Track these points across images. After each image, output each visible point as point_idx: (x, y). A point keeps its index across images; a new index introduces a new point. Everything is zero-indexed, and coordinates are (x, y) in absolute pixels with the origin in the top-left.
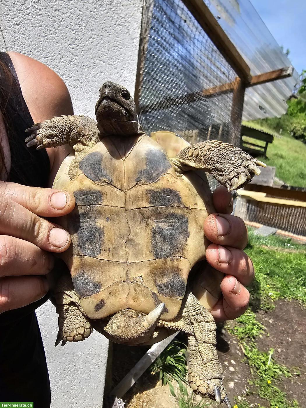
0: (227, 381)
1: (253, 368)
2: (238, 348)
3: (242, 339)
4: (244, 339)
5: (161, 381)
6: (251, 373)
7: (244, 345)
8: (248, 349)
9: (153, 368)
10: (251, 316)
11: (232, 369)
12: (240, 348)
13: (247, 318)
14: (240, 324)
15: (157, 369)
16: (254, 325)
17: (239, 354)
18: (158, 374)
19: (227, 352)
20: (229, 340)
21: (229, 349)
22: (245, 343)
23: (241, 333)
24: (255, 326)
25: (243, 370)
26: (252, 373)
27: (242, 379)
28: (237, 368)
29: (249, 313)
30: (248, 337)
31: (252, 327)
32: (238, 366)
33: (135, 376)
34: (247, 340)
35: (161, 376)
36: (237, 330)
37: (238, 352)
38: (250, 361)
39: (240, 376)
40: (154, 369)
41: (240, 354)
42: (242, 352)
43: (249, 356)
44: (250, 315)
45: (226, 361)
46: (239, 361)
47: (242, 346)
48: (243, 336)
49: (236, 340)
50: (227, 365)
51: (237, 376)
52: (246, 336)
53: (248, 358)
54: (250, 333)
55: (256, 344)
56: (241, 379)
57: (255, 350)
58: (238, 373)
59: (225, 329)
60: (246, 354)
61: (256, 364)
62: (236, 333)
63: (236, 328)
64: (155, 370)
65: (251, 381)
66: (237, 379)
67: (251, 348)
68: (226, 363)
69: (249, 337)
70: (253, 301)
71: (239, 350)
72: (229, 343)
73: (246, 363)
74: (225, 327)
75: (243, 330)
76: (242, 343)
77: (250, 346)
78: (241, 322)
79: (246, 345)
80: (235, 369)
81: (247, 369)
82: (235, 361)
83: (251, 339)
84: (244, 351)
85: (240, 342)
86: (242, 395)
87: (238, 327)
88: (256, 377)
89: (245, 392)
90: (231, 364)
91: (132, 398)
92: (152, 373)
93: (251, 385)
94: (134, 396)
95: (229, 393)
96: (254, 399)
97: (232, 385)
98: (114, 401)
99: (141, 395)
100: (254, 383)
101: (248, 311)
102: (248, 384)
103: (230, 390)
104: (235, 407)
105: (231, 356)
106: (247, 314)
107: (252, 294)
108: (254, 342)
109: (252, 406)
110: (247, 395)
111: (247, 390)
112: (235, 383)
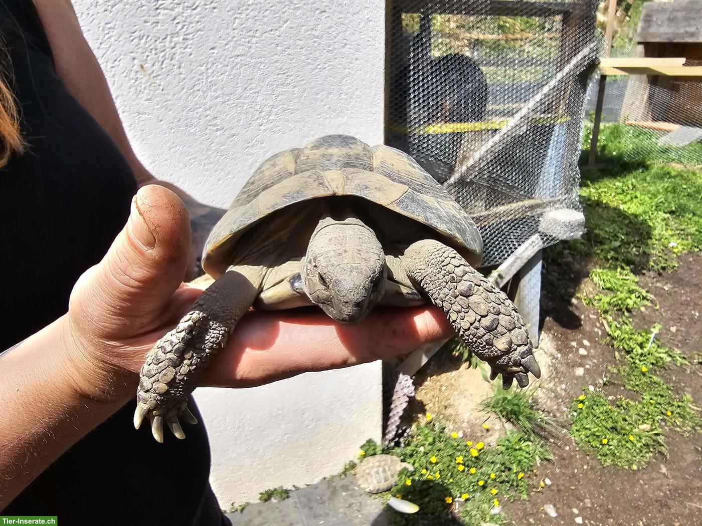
0: (573, 366)
1: (619, 351)
2: (598, 325)
3: (606, 312)
4: (610, 313)
5: (468, 363)
6: (615, 357)
7: (609, 320)
8: (613, 326)
9: (456, 347)
10: (628, 280)
11: (582, 352)
12: (602, 324)
13: (621, 282)
14: (607, 291)
15: (461, 348)
16: (631, 292)
17: (598, 333)
18: (462, 354)
19: (577, 330)
20: (582, 313)
21: (581, 325)
22: (610, 318)
23: (606, 304)
24: (634, 295)
25: (603, 354)
26: (617, 358)
27: (599, 365)
28: (592, 351)
29: (626, 275)
30: (617, 310)
31: (627, 295)
32: (595, 348)
33: (427, 353)
34: (615, 314)
35: (466, 355)
36: (600, 300)
37: (596, 330)
38: (615, 343)
39: (595, 361)
40: (458, 347)
41: (600, 333)
42: (604, 331)
43: (615, 335)
44: (627, 278)
45: (575, 340)
46: (596, 342)
47: (604, 321)
48: (606, 307)
49: (596, 313)
50: (576, 346)
51: (591, 360)
52: (615, 309)
53: (613, 338)
54: (622, 304)
55: (631, 320)
56: (597, 365)
57: (627, 328)
58: (594, 357)
59: (578, 298)
60: (610, 332)
61: (626, 347)
62: (596, 304)
63: (597, 298)
64: (459, 349)
65: (614, 368)
66: (590, 365)
67: (621, 324)
68: (574, 344)
69: (620, 310)
70: (636, 257)
71: (598, 328)
72: (582, 317)
73: (608, 345)
74: (578, 295)
75: (611, 299)
76: (605, 318)
77: (619, 323)
78: (608, 289)
79: (613, 321)
80: (589, 352)
81: (609, 352)
82: (589, 341)
83: (624, 313)
84: (608, 329)
85: (603, 315)
86: (595, 385)
87: (601, 295)
88: (623, 363)
89: (601, 382)
90: (581, 345)
91: (424, 380)
92: (454, 353)
93: (613, 373)
94: (429, 378)
95: (576, 381)
96: (615, 390)
97: (580, 371)
98: (397, 378)
99: (439, 377)
100: (619, 370)
101: (626, 272)
102: (609, 371)
103: (577, 378)
104: (582, 398)
105: (584, 334)
106: (621, 277)
107: (635, 246)
108: (627, 318)
109: (610, 398)
110: (605, 384)
111: (605, 379)
112: (586, 370)
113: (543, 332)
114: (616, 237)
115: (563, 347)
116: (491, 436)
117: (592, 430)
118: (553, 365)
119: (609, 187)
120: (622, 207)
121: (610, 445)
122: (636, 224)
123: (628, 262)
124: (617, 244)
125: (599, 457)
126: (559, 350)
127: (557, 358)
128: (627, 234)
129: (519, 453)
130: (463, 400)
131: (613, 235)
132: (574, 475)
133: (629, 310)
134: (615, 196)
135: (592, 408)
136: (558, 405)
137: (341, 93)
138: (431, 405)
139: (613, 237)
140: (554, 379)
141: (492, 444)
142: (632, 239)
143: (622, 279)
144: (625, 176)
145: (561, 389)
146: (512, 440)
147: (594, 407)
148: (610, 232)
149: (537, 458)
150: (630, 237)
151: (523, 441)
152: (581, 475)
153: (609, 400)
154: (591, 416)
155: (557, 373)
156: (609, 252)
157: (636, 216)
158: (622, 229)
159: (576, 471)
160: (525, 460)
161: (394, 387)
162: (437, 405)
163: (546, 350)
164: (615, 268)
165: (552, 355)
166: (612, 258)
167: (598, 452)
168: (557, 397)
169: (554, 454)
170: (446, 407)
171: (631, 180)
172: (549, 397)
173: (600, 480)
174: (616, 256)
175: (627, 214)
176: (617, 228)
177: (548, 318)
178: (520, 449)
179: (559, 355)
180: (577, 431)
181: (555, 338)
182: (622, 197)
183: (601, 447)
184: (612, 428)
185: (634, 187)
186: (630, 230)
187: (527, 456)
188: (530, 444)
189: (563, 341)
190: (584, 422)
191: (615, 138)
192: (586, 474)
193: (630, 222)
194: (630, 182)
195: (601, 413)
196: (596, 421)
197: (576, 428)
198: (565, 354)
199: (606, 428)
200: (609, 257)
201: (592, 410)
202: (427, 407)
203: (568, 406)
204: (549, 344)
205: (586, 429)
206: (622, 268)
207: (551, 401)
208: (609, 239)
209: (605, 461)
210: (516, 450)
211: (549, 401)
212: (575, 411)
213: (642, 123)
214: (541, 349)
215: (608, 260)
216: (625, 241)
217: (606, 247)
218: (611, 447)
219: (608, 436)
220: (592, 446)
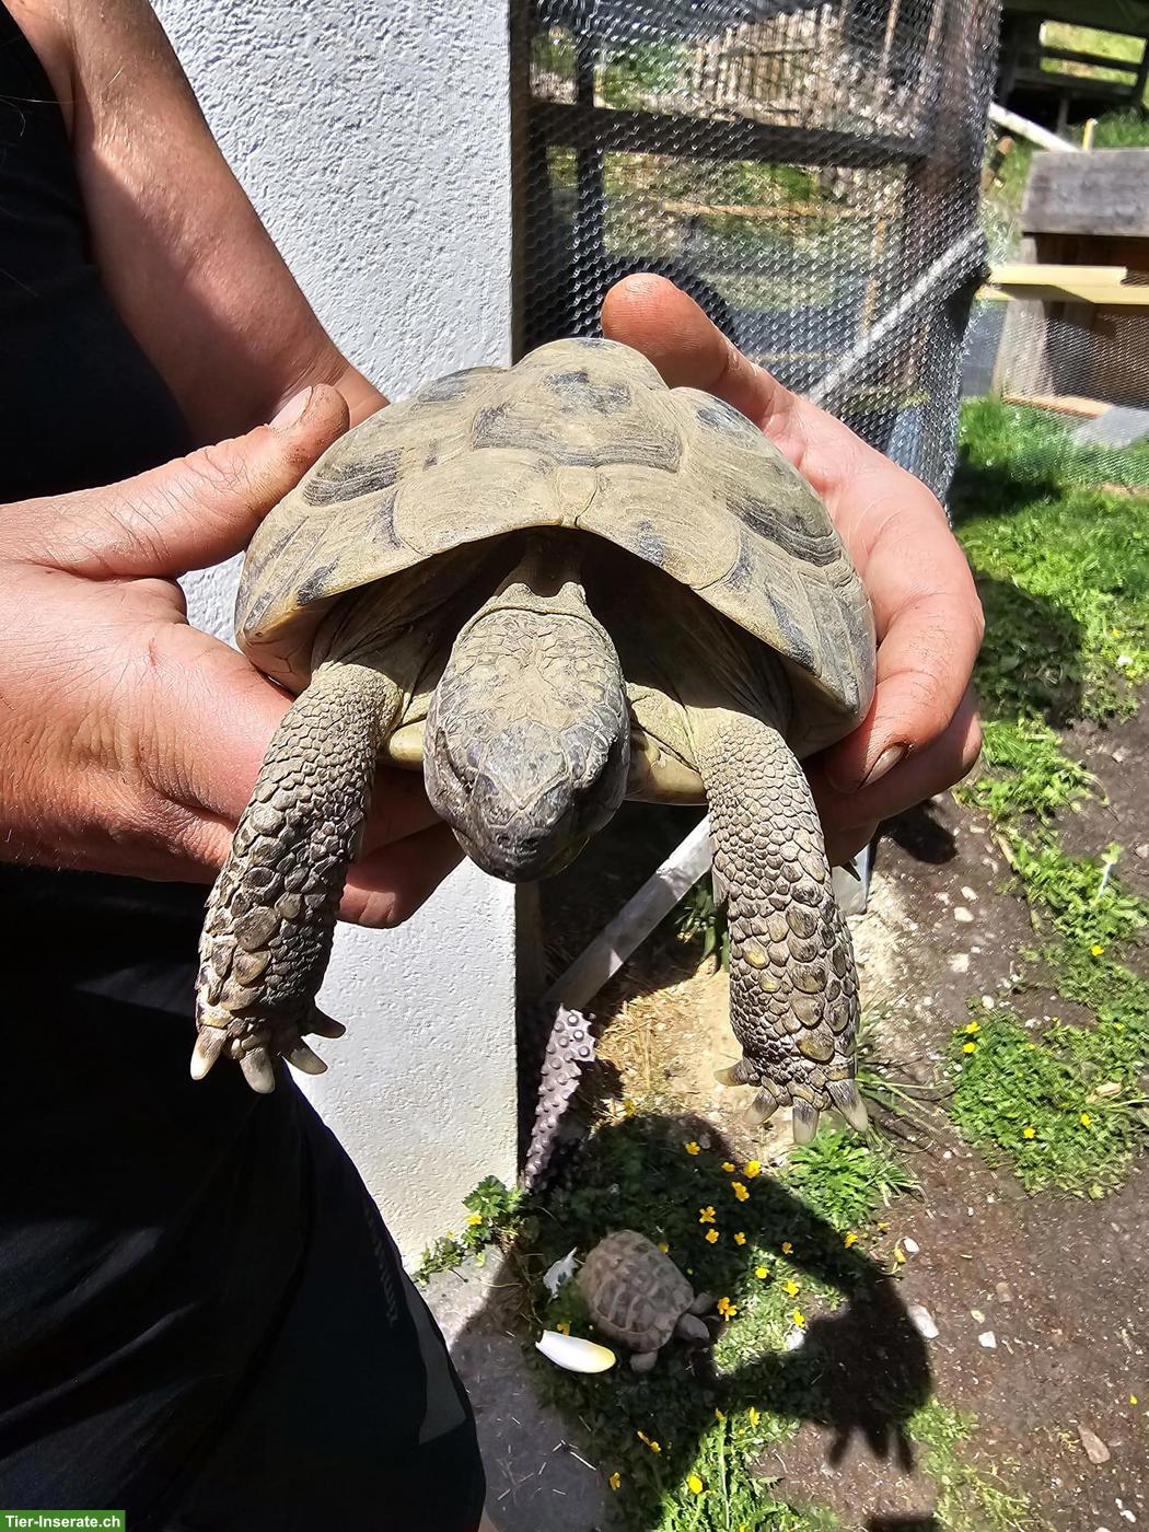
0: (945, 952)
1: (1040, 909)
2: (990, 849)
3: (1004, 818)
4: (1012, 820)
5: (714, 957)
6: (1032, 925)
7: (1012, 838)
8: (1023, 851)
9: (685, 920)
10: (1042, 741)
11: (962, 915)
12: (998, 848)
13: (1028, 750)
14: (999, 769)
15: (697, 923)
16: (1051, 769)
17: (990, 867)
18: (700, 937)
19: (948, 864)
20: (956, 824)
21: (954, 852)
22: (1014, 833)
23: (1002, 801)
24: (1056, 775)
25: (1005, 918)
26: (1037, 926)
27: (1000, 945)
28: (982, 912)
29: (1037, 731)
30: (1026, 812)
31: (1043, 777)
32: (988, 904)
33: (621, 945)
34: (1023, 823)
35: (711, 942)
36: (990, 790)
37: (987, 861)
38: (1029, 889)
39: (992, 936)
40: (689, 922)
41: (995, 867)
42: (1003, 862)
43: (1028, 871)
44: (1039, 737)
45: (942, 890)
46: (989, 889)
47: (1002, 841)
48: (1005, 807)
49: (984, 822)
50: (947, 902)
51: (982, 935)
52: (1022, 809)
53: (1025, 880)
54: (1035, 798)
55: (1055, 833)
56: (994, 946)
57: (1050, 853)
58: (986, 926)
60: (1017, 867)
61: (1053, 899)
62: (982, 802)
63: (982, 786)
64: (692, 926)
65: (1031, 950)
66: (981, 947)
67: (1039, 846)
68: (944, 897)
69: (1032, 812)
70: (1052, 691)
71: (990, 855)
72: (956, 832)
73: (1014, 896)
75: (1011, 789)
76: (1003, 833)
77: (1032, 842)
78: (1004, 764)
79: (1019, 839)
80: (976, 915)
81: (1019, 912)
82: (976, 889)
83: (1039, 818)
84: (1011, 858)
85: (998, 827)
86: (996, 994)
87: (990, 780)
88: (1049, 935)
89: (1008, 985)
90: (959, 900)
91: (616, 1010)
92: (681, 936)
93: (1030, 963)
94: (625, 1004)
95: (953, 987)
96: (1039, 1003)
97: (961, 963)
98: (554, 1017)
99: (649, 999)
100: (1042, 955)
101: (1034, 725)
102: (1021, 959)
103: (957, 979)
104: (971, 1028)
105: (962, 874)
106: (1027, 737)
107: (1050, 666)
108: (1049, 829)
109: (1029, 1023)
110: (1016, 991)
111: (1016, 978)
112: (974, 958)
113: (875, 874)
114: (1009, 647)
115: (921, 907)
116: (775, 1139)
117: (1000, 1107)
118: (902, 952)
119: (986, 536)
120: (1016, 580)
121: (1040, 1141)
122: (1047, 617)
123: (1040, 702)
124: (1014, 661)
125: (1019, 1173)
126: (912, 915)
127: (908, 934)
128: (1031, 640)
129: (842, 1178)
130: (706, 1052)
131: (1002, 642)
132: (968, 1223)
133: (1050, 812)
134: (998, 557)
135: (995, 1053)
136: (920, 1046)
138: (631, 1072)
139: (1003, 646)
140: (906, 985)
141: (777, 1161)
142: (1043, 651)
143: (1030, 741)
144: (1015, 513)
145: (924, 1008)
146: (823, 1145)
147: (1000, 1049)
148: (996, 636)
149: (883, 1187)
150: (1037, 646)
151: (848, 1148)
152: (983, 1222)
153: (1029, 1028)
154: (994, 1070)
155: (912, 969)
156: (999, 681)
157: (1047, 600)
158: (1019, 628)
159: (971, 1211)
160: (857, 1197)
161: (546, 1041)
162: (647, 1071)
163: (884, 916)
164: (1015, 717)
165: (898, 927)
166: (1005, 692)
167: (1016, 1159)
168: (916, 1025)
169: (920, 1173)
170: (668, 1075)
171: (1029, 521)
172: (898, 1031)
173: (1026, 1230)
174: (1014, 689)
175: (1027, 596)
176: (1010, 628)
177: (883, 840)
178: (844, 1170)
179: (914, 927)
180: (967, 1110)
181: (903, 887)
182: (1013, 557)
183: (1020, 1145)
184: (1041, 1098)
185: (1037, 535)
186: (1036, 631)
187: (862, 1185)
188: (865, 1151)
189: (919, 892)
190: (981, 1086)
191: (987, 429)
192: (994, 1216)
193: (1036, 613)
194: (1027, 525)
195: (1015, 1062)
196: (1005, 1083)
197: (963, 1104)
198: (926, 924)
199: (1029, 1100)
200: (999, 692)
201: (995, 1058)
202: (623, 1078)
203: (942, 1049)
204: (890, 902)
205: (986, 1104)
206: (1028, 716)
207: (903, 1038)
208: (995, 651)
209: (1033, 1181)
210: (834, 1172)
211: (898, 1038)
212: (958, 1062)
213: (1037, 399)
214: (875, 913)
215: (996, 699)
216: (1029, 655)
217: (992, 670)
218: (1043, 1145)
219: (1034, 1119)
220: (1000, 1146)
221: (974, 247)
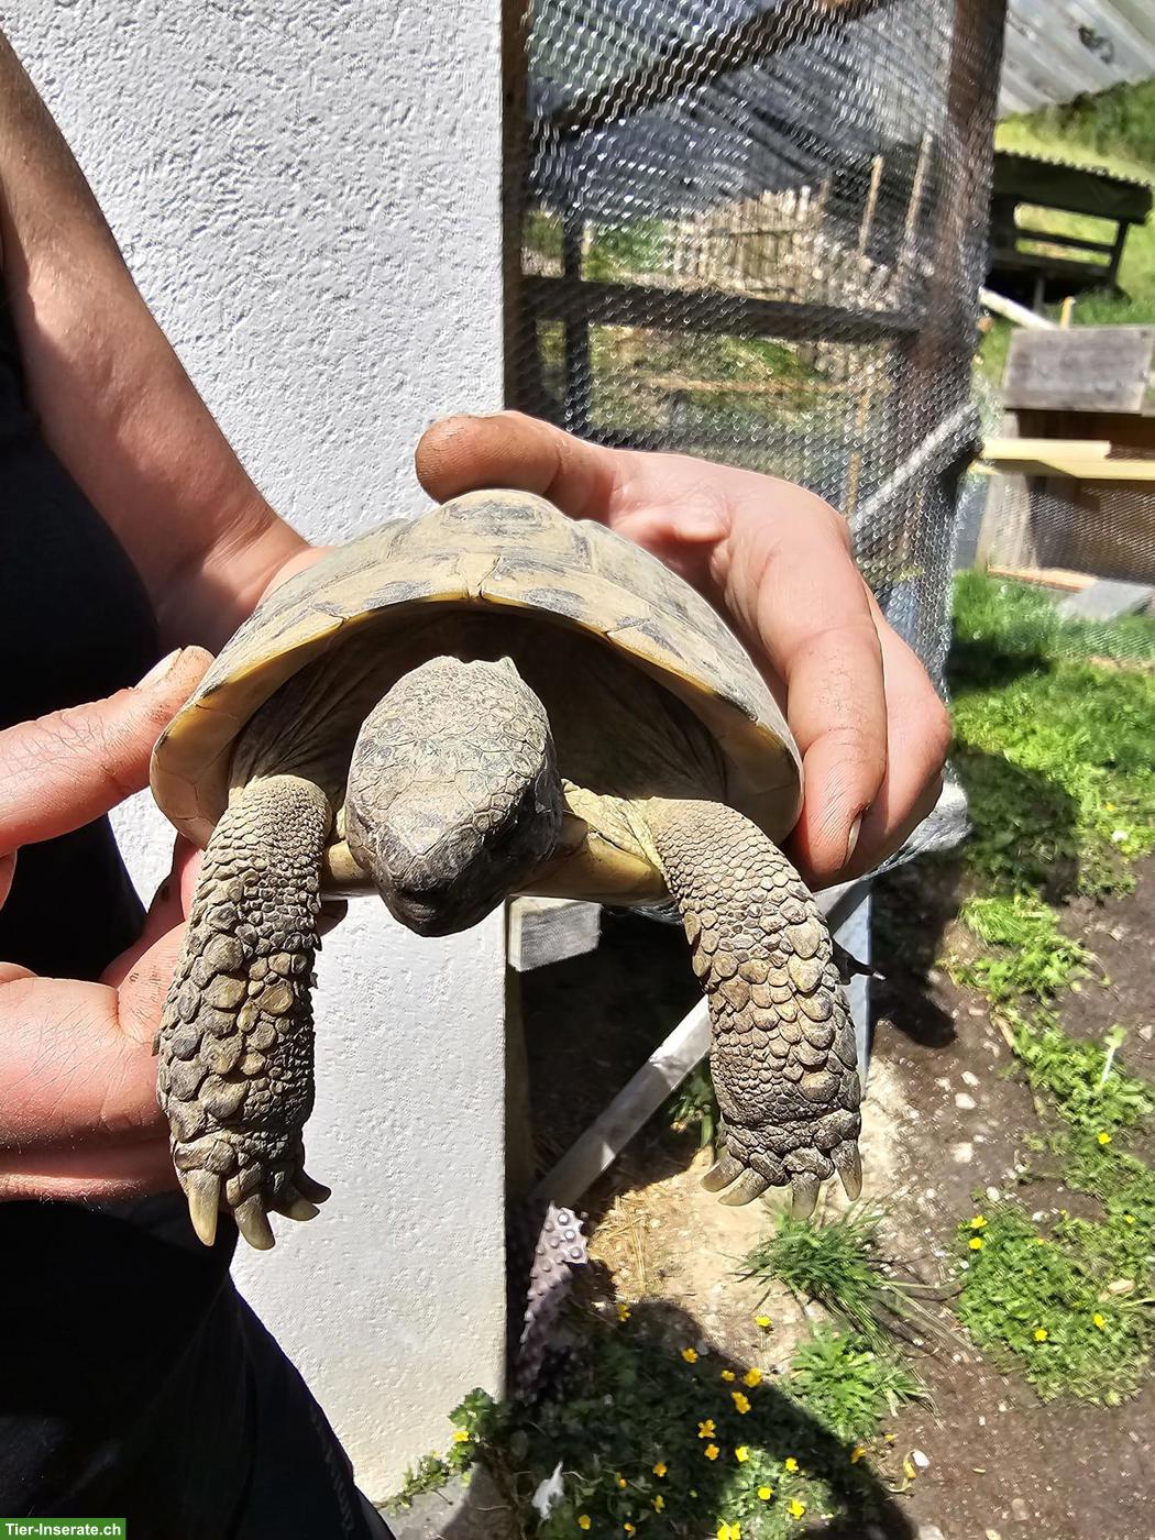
0: (947, 1141)
1: (1044, 1095)
2: (990, 1032)
3: (1004, 999)
4: (1012, 1001)
5: (710, 1148)
6: (1035, 1112)
7: (1012, 1019)
8: (1024, 1035)
9: (679, 1109)
10: (1039, 919)
11: (964, 1101)
12: (998, 1030)
13: (1025, 927)
14: (996, 948)
15: (691, 1112)
16: (1050, 949)
17: (991, 1051)
18: (696, 1127)
19: (947, 1048)
20: (953, 1006)
21: (953, 1035)
22: (1014, 1014)
23: (1001, 981)
24: (1054, 955)
25: (1008, 1104)
26: (1041, 1113)
27: (1004, 1132)
29: (1034, 909)
30: (1026, 993)
31: (1042, 956)
32: (990, 1089)
33: (613, 1136)
34: (1023, 1005)
35: (707, 1132)
36: (988, 970)
37: (987, 1044)
38: (1032, 1074)
39: (994, 1123)
40: (683, 1111)
41: (996, 1051)
42: (1004, 1045)
43: (1031, 1055)
44: (1036, 915)
45: (943, 1075)
46: (990, 1074)
47: (1002, 1023)
48: (1005, 988)
49: (983, 1004)
50: (948, 1088)
51: (985, 1122)
52: (1021, 990)
53: (1028, 1064)
54: (1035, 978)
55: (1056, 1015)
56: (997, 1134)
57: (1052, 1036)
58: (989, 1113)
59: (941, 969)
60: (1018, 1050)
61: (1057, 1084)
62: (980, 982)
63: (980, 965)
64: (686, 1115)
65: (1036, 1138)
66: (984, 1135)
67: (1040, 1029)
68: (944, 1083)
69: (1031, 992)
70: (1048, 867)
71: (991, 1039)
72: (955, 1014)
73: (1017, 1081)
74: (940, 962)
75: (1009, 968)
76: (1003, 1015)
77: (1033, 1024)
78: (1002, 943)
79: (1020, 1021)
80: (978, 1102)
81: (1022, 1098)
82: (977, 1074)
83: (1039, 999)
84: (1011, 1041)
85: (997, 1009)
86: (1001, 1185)
87: (989, 959)
88: (1054, 1124)
89: (1013, 1176)
90: (961, 1086)
91: (609, 1205)
92: (674, 1125)
93: (1036, 1152)
94: (617, 1200)
95: (956, 1179)
96: (1045, 1194)
97: (964, 1152)
98: (543, 1216)
99: (642, 1194)
100: (1047, 1143)
101: (1031, 902)
102: (1025, 1148)
103: (960, 1169)
104: (977, 1223)
105: (963, 1058)
106: (1024, 914)
107: (1044, 842)
108: (1050, 1010)
109: (1037, 1216)
110: (1022, 1182)
111: (1021, 1169)
112: (978, 1147)
113: (873, 1059)
114: (1003, 822)
115: (921, 1093)
116: (775, 1343)
117: (1009, 1307)
118: (903, 1142)
119: (976, 711)
120: (1009, 754)
121: (1052, 1344)
122: (1041, 791)
123: (1036, 879)
124: (1007, 837)
125: (1032, 1379)
126: (913, 1101)
127: (909, 1122)
128: (1024, 815)
129: (846, 1386)
130: (702, 1250)
131: (997, 817)
132: (979, 1433)
133: (1050, 993)
134: (989, 731)
135: (1003, 1249)
136: (925, 1242)
137: (391, 507)
138: (625, 1273)
139: (997, 822)
140: (907, 1175)
141: (779, 1368)
142: (1037, 827)
143: (1026, 919)
144: (1005, 686)
145: (927, 1201)
146: (827, 1350)
147: (1008, 1244)
148: (989, 811)
149: (890, 1395)
150: (1032, 820)
151: (853, 1353)
152: (995, 1432)
153: (1036, 1222)
154: (1002, 1269)
155: (914, 1159)
156: (993, 857)
157: (1040, 774)
158: (1012, 804)
159: (982, 1421)
160: (863, 1406)
161: (535, 1241)
162: (641, 1271)
163: (884, 1103)
164: (1010, 895)
165: (898, 1115)
166: (1001, 869)
167: (1028, 1364)
168: (919, 1220)
169: (928, 1379)
170: (662, 1275)
171: (1019, 695)
172: (901, 1225)
173: (1040, 1440)
174: (1008, 865)
175: (1020, 771)
176: (1005, 805)
177: (880, 1023)
178: (849, 1377)
179: (914, 1114)
180: (976, 1310)
181: (903, 1072)
182: (1004, 731)
183: (1030, 1349)
184: (1052, 1297)
185: (1026, 709)
186: (1029, 805)
187: (868, 1393)
188: (869, 1356)
189: (918, 1078)
190: (989, 1285)
191: (972, 602)
192: (1006, 1425)
193: (1029, 788)
194: (1016, 699)
195: (1023, 1259)
196: (1014, 1281)
197: (970, 1304)
198: (927, 1111)
199: (1040, 1299)
200: (994, 869)
201: (1003, 1254)
202: (617, 1280)
203: (947, 1245)
204: (889, 1088)
205: (995, 1304)
206: (1024, 893)
207: (906, 1234)
208: (988, 826)
209: (1046, 1387)
210: (838, 1380)
211: (901, 1234)
212: (965, 1258)
213: (1023, 573)
214: (875, 1100)
215: (991, 875)
216: (1023, 830)
217: (987, 846)
218: (1056, 1348)
219: (1045, 1320)
220: (1011, 1349)
221: (968, 421)
